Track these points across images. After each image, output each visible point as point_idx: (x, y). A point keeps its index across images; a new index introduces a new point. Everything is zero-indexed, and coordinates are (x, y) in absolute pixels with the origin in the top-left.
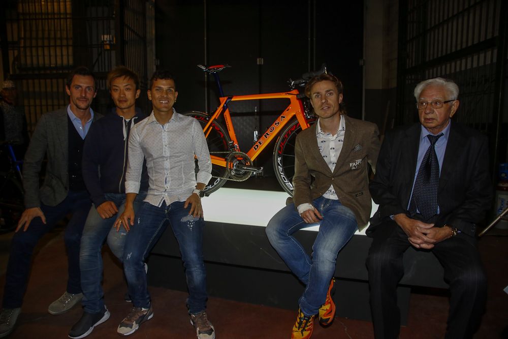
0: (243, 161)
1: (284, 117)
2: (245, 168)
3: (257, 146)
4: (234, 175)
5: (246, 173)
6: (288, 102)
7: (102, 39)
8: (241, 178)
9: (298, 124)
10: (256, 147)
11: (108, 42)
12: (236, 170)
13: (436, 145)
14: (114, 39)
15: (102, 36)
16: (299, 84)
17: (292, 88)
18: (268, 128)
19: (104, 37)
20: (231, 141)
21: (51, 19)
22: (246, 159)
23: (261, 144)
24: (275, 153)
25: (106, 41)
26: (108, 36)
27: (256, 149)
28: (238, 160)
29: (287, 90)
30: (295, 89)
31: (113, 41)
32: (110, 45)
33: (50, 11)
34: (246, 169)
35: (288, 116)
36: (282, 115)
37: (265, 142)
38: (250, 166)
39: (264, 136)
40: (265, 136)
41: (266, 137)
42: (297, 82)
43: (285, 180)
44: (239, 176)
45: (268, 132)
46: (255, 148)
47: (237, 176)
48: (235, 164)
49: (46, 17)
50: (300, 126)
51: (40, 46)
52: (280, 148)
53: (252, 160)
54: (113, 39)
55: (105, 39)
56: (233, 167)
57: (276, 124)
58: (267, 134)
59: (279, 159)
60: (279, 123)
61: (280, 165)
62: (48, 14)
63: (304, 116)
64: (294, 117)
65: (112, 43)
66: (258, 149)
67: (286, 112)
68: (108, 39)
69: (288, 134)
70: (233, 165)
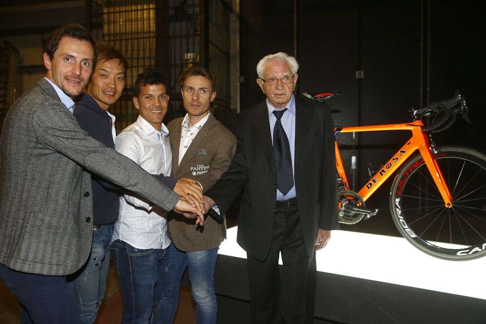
0: (354, 202)
1: (404, 152)
2: (356, 209)
3: (371, 184)
4: (343, 217)
5: (356, 216)
6: (409, 134)
7: (186, 58)
8: (350, 220)
9: (422, 160)
10: (369, 186)
11: (191, 61)
12: (344, 211)
13: (283, 120)
14: (198, 57)
15: (186, 55)
16: (423, 113)
17: (414, 118)
18: (384, 164)
19: (187, 55)
20: (339, 178)
21: (147, 38)
22: (357, 199)
23: (375, 182)
24: (392, 193)
25: (189, 60)
26: (192, 54)
27: (369, 188)
28: (348, 200)
29: (409, 120)
30: (418, 119)
31: (196, 58)
32: (193, 63)
33: (145, 29)
34: (357, 211)
35: (409, 150)
36: (401, 150)
37: (381, 179)
38: (361, 207)
39: (378, 173)
40: (381, 173)
41: (382, 175)
42: (421, 111)
43: (405, 225)
44: (348, 218)
45: (384, 168)
46: (367, 186)
47: (346, 217)
48: (344, 204)
49: (142, 36)
50: (424, 162)
51: (135, 67)
52: (398, 188)
53: (365, 199)
54: (196, 56)
55: (189, 58)
56: (341, 207)
57: (393, 160)
58: (383, 171)
59: (398, 200)
60: (397, 159)
61: (398, 208)
62: (144, 33)
63: (430, 151)
64: (417, 152)
65: (195, 61)
66: (372, 189)
67: (406, 146)
68: (192, 57)
69: (408, 171)
70: (342, 205)
